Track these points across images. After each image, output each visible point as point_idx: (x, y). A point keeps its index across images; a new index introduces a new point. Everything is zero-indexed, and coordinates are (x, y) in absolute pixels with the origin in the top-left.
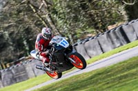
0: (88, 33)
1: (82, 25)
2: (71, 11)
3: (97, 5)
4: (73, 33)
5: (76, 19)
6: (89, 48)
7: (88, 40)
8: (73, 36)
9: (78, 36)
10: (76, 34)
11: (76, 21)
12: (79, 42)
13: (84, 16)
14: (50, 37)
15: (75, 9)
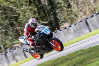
0: (15, 44)
1: (10, 38)
2: (2, 28)
3: (21, 23)
4: (4, 44)
5: (6, 34)
6: (16, 54)
7: (15, 49)
8: (4, 46)
9: (8, 46)
10: (6, 44)
11: (6, 35)
12: (8, 50)
13: (12, 31)
14: (36, 25)
15: (5, 26)
